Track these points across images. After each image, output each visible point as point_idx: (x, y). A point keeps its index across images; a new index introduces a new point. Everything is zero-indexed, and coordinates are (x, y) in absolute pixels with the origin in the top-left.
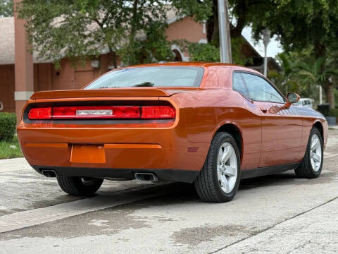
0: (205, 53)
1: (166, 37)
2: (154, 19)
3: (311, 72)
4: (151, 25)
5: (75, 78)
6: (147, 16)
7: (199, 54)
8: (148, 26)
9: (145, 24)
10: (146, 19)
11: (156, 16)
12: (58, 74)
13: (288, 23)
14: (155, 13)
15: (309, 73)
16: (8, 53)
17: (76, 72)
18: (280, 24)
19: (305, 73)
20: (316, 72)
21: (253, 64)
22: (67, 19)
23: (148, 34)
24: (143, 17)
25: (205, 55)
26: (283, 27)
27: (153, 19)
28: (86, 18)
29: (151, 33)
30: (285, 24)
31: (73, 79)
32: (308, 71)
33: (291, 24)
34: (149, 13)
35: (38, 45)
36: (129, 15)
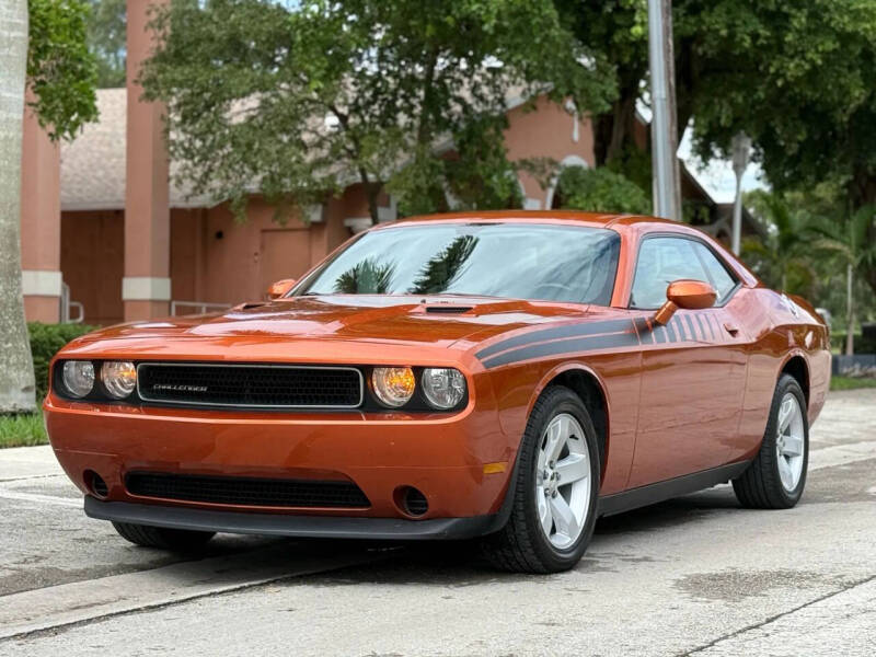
0: (602, 191)
1: (507, 150)
2: (478, 108)
3: (844, 243)
4: (471, 122)
5: (262, 247)
6: (460, 100)
7: (588, 196)
8: (463, 126)
9: (455, 118)
10: (457, 108)
11: (481, 98)
12: (220, 235)
13: (793, 119)
14: (479, 92)
15: (838, 246)
16: (95, 182)
17: (264, 231)
18: (772, 124)
19: (829, 244)
20: (853, 242)
21: (707, 220)
22: (265, 104)
23: (462, 144)
24: (451, 102)
25: (603, 197)
26: (778, 131)
27: (475, 107)
28: (312, 101)
29: (469, 141)
30: (785, 125)
31: (256, 249)
32: (837, 240)
33: (799, 123)
34: (465, 93)
35: (195, 165)
36: (414, 96)
